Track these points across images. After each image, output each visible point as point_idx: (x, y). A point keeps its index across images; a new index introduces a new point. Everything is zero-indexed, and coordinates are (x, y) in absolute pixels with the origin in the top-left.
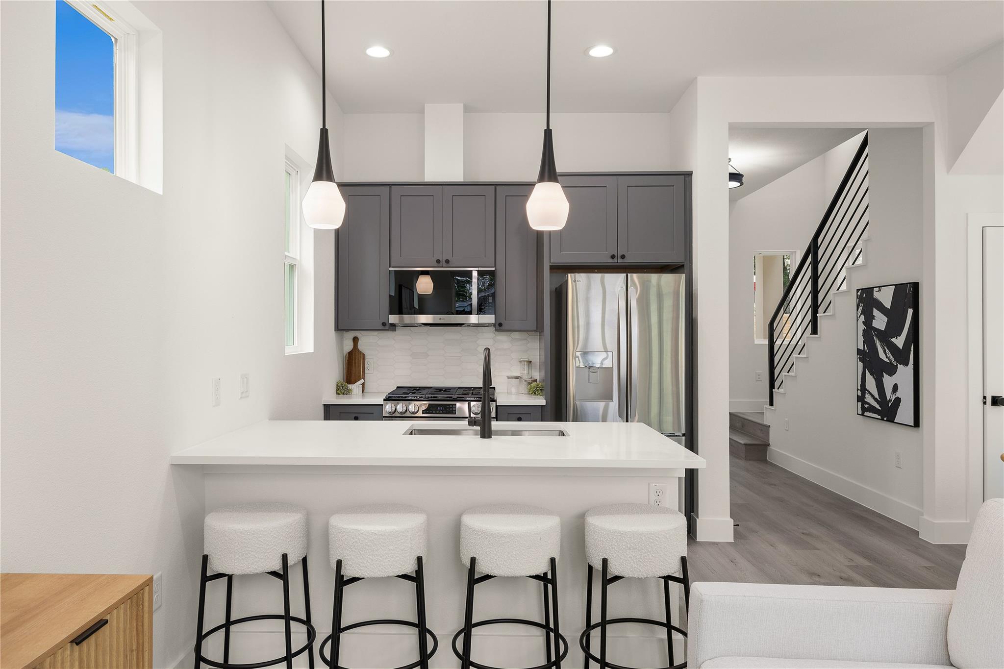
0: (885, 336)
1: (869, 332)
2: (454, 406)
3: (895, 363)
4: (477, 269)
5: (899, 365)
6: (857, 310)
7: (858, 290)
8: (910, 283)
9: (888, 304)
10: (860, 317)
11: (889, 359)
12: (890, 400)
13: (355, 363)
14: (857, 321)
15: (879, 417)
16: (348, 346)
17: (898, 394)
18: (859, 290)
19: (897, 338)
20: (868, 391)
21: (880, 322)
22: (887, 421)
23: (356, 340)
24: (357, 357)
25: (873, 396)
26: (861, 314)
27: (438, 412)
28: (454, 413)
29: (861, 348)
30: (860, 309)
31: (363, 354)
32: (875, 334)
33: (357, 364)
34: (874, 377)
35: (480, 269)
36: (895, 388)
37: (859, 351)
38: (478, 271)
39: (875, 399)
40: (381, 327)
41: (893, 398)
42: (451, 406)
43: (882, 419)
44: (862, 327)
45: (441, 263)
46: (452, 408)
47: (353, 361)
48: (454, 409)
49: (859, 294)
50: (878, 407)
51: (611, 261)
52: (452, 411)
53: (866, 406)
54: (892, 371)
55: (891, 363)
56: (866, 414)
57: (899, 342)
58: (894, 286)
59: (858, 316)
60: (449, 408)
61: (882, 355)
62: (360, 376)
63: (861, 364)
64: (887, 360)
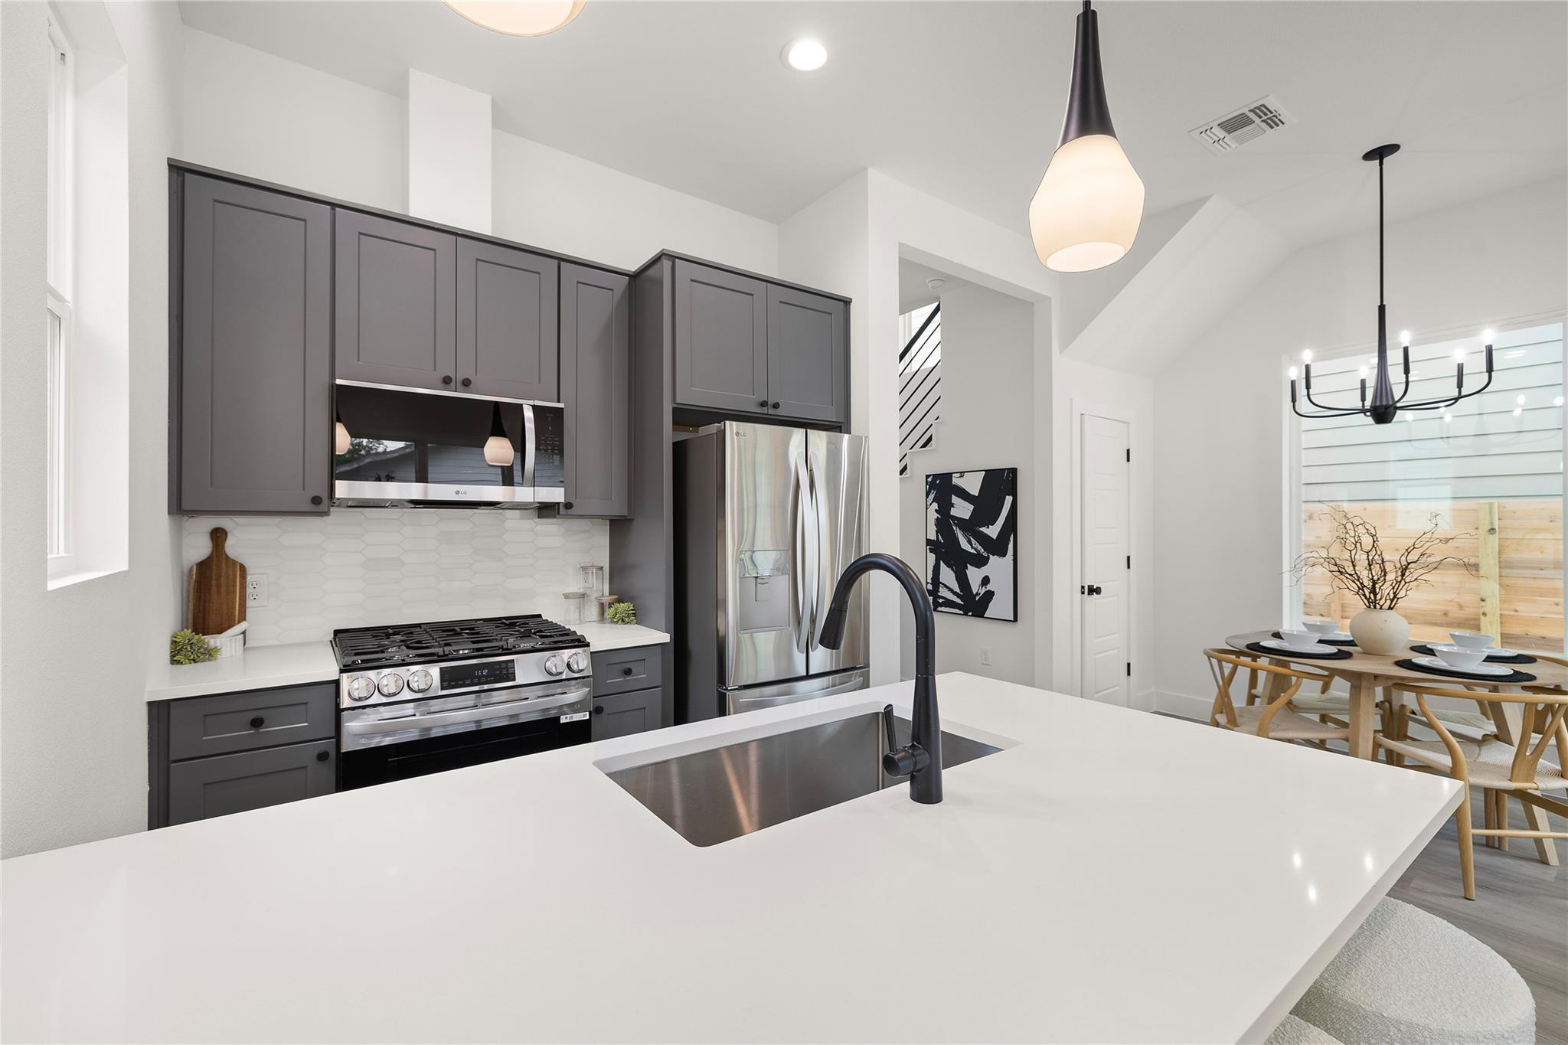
0: (970, 527)
1: (945, 521)
2: (510, 665)
3: (985, 554)
4: (532, 402)
5: (991, 556)
6: (927, 497)
7: (928, 476)
8: (1008, 469)
9: (974, 490)
10: (931, 504)
11: (975, 550)
12: (977, 594)
13: (219, 586)
14: (927, 509)
15: (961, 612)
16: (199, 548)
17: (989, 587)
18: (930, 476)
19: (988, 527)
20: (943, 584)
21: (962, 509)
22: (972, 616)
23: (218, 536)
24: (224, 571)
25: (951, 590)
26: (932, 502)
27: (476, 680)
28: (512, 678)
29: (932, 536)
30: (931, 497)
31: (243, 568)
32: (954, 522)
33: (223, 589)
34: (952, 569)
35: (538, 403)
36: (986, 581)
37: (929, 542)
38: (534, 407)
39: (955, 593)
40: (311, 507)
41: (982, 592)
42: (504, 665)
43: (966, 614)
44: (933, 516)
45: (453, 384)
46: (507, 668)
47: (214, 582)
48: (511, 671)
49: (930, 479)
50: (959, 601)
51: (759, 410)
52: (508, 674)
53: (941, 601)
54: (980, 561)
55: (979, 554)
56: (939, 609)
57: (993, 531)
58: (984, 472)
59: (928, 504)
60: (501, 669)
61: (964, 545)
62: (233, 614)
63: (932, 557)
64: (973, 551)
